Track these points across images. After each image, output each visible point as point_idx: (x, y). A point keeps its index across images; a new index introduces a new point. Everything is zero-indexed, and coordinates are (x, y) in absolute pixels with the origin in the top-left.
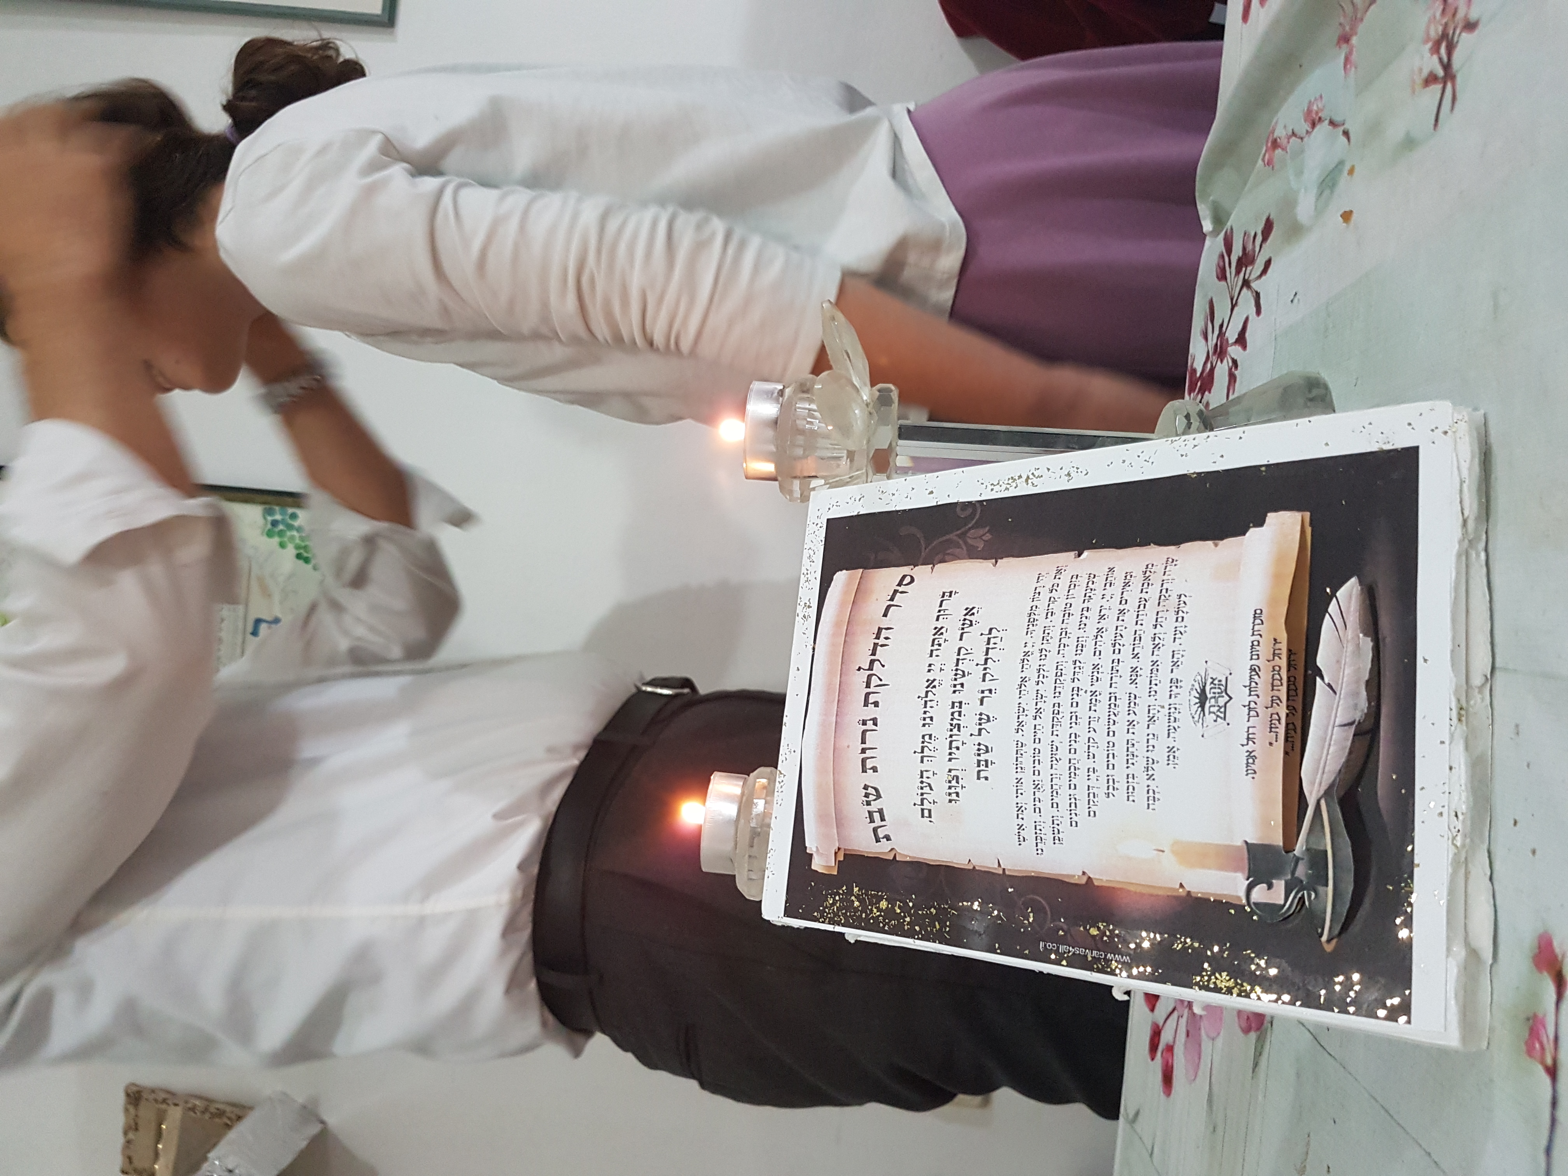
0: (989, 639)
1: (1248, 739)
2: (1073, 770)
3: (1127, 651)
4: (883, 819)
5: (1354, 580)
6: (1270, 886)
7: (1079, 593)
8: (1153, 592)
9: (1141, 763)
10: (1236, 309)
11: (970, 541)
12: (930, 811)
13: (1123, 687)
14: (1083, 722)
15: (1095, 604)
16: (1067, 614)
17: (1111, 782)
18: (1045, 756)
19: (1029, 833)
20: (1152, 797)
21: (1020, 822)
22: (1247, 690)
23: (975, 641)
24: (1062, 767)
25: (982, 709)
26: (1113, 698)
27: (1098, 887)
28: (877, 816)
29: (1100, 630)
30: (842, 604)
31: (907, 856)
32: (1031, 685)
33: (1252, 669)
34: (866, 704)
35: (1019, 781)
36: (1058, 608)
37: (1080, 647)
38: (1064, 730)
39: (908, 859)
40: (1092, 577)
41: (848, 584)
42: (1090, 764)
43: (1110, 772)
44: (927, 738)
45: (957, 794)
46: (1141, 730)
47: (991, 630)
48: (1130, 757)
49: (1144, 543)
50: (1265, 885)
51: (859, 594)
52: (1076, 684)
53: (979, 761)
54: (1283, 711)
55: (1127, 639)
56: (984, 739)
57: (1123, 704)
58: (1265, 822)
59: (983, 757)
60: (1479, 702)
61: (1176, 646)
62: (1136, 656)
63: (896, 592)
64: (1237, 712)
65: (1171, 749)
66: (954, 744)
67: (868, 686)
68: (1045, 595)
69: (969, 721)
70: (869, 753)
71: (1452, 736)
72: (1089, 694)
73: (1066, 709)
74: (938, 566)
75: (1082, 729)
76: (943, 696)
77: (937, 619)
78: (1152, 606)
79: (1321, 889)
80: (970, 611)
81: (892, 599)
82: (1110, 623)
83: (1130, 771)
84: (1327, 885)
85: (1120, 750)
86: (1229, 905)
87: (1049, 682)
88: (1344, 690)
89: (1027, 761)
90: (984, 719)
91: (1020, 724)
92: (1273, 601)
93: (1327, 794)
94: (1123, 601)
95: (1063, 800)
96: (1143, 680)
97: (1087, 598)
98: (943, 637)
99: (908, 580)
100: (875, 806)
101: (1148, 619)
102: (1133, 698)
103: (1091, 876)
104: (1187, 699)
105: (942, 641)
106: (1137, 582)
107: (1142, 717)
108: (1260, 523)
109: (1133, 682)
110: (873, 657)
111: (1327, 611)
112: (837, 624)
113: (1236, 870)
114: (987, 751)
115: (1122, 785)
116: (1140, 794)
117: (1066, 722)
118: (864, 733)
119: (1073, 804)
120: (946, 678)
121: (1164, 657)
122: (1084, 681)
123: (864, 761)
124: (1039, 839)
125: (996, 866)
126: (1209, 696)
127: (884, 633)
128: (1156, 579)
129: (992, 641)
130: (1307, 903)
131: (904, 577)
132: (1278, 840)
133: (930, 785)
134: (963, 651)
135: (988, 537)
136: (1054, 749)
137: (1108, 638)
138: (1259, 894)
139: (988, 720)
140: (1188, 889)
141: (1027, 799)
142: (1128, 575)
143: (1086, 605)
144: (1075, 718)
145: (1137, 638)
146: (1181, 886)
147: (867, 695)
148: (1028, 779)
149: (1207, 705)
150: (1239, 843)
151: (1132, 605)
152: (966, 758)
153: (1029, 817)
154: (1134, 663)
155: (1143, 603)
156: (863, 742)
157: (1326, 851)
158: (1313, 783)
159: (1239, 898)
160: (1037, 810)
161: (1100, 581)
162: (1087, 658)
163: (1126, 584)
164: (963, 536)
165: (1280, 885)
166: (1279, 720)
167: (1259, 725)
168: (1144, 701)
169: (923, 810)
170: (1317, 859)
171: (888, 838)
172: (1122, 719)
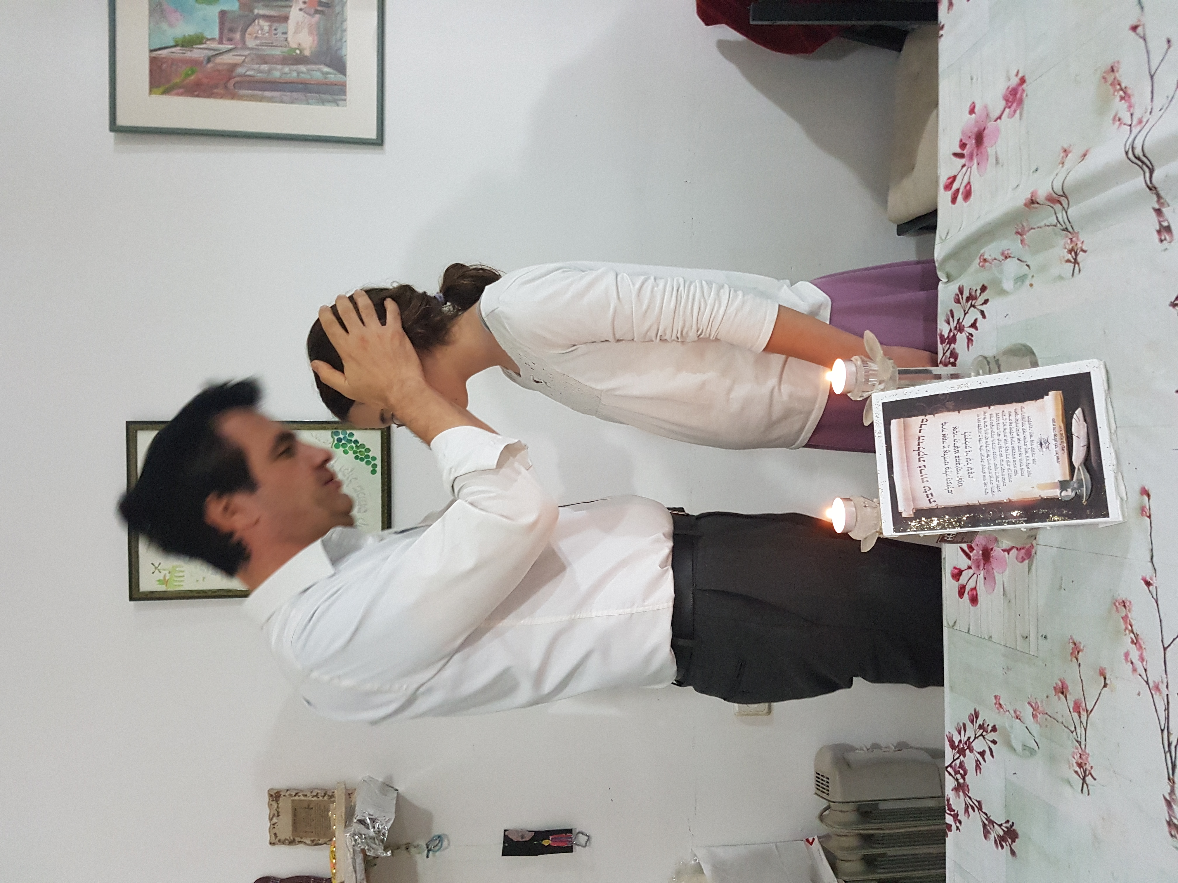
0: (965, 436)
1: (1056, 453)
2: (1003, 470)
3: (1015, 435)
4: (932, 496)
5: (1080, 410)
6: (1067, 491)
7: (994, 419)
8: (1019, 416)
9: (1025, 464)
10: (967, 315)
11: (947, 406)
12: (951, 490)
13: (1016, 444)
14: (1004, 456)
15: (1001, 421)
16: (992, 425)
17: (1016, 472)
18: (993, 467)
19: (989, 491)
20: (1029, 474)
21: (986, 488)
22: (1054, 441)
23: (959, 436)
24: (999, 470)
25: (967, 457)
26: (1013, 447)
27: (1013, 502)
28: (930, 496)
29: (1004, 429)
30: (899, 431)
31: (941, 506)
32: (984, 448)
33: (1055, 435)
34: (919, 461)
35: (984, 476)
36: (988, 424)
37: (999, 435)
38: (998, 459)
39: (943, 507)
40: (997, 414)
41: (899, 424)
42: (1008, 467)
43: (1015, 469)
44: (947, 469)
45: (962, 484)
46: (1024, 456)
47: (965, 433)
48: (1021, 463)
49: (1011, 403)
50: (1065, 491)
51: (906, 427)
52: (1000, 445)
53: (969, 473)
54: (1065, 445)
55: (1014, 430)
56: (969, 465)
57: (1017, 449)
58: (1064, 475)
59: (970, 471)
60: (1114, 437)
61: (1030, 431)
62: (1018, 435)
63: (921, 425)
64: (1052, 446)
65: (1034, 459)
66: (958, 469)
67: (919, 455)
68: (982, 421)
69: (963, 461)
70: (924, 477)
71: (1110, 446)
72: (1005, 448)
73: (998, 453)
74: (936, 415)
75: (1004, 458)
76: (951, 455)
77: (943, 431)
78: (1020, 421)
79: (1082, 489)
80: (955, 428)
81: (921, 427)
82: (1008, 427)
83: (1021, 468)
84: (1083, 487)
85: (1018, 462)
86: (1055, 498)
87: (991, 446)
88: (1081, 438)
89: (986, 470)
90: (968, 460)
91: (982, 459)
92: (1057, 416)
93: (1081, 465)
94: (1010, 420)
95: (1000, 479)
96: (1022, 442)
97: (998, 420)
98: (947, 437)
99: (925, 420)
100: (929, 492)
101: (1020, 425)
102: (1019, 447)
103: (1011, 498)
104: (1036, 445)
105: (946, 438)
106: (1013, 414)
107: (1023, 452)
108: (1047, 395)
109: (1019, 443)
110: (919, 446)
111: (1072, 417)
112: (900, 437)
113: (1056, 488)
114: (971, 469)
115: (1019, 472)
116: (1026, 473)
117: (998, 457)
118: (921, 470)
119: (1004, 479)
120: (952, 448)
121: (1027, 434)
122: (1002, 444)
123: (922, 479)
124: (993, 492)
125: (977, 502)
126: (1043, 443)
127: (921, 438)
128: (1019, 412)
129: (966, 436)
130: (1078, 493)
131: (923, 420)
132: (1068, 478)
133: (951, 483)
134: (956, 441)
135: (954, 404)
136: (995, 465)
137: (1008, 431)
138: (1064, 493)
139: (970, 460)
140: (1042, 496)
141: (988, 480)
142: (1009, 412)
143: (998, 422)
144: (1001, 455)
145: (1017, 430)
146: (1040, 496)
147: (919, 459)
148: (987, 475)
149: (1043, 446)
150: (1057, 481)
151: (1013, 421)
152: (964, 472)
153: (989, 486)
154: (1018, 437)
155: (1017, 420)
156: (921, 473)
157: (1082, 480)
158: (1076, 462)
159: (1058, 496)
160: (991, 483)
161: (1000, 415)
162: (1002, 437)
163: (1010, 415)
164: (944, 404)
165: (1069, 490)
166: (1064, 447)
167: (1059, 449)
168: (1023, 447)
169: (948, 491)
170: (1080, 482)
171: (935, 501)
172: (1017, 453)
